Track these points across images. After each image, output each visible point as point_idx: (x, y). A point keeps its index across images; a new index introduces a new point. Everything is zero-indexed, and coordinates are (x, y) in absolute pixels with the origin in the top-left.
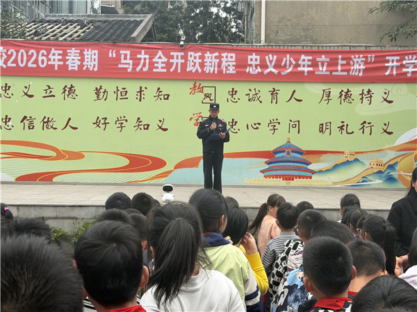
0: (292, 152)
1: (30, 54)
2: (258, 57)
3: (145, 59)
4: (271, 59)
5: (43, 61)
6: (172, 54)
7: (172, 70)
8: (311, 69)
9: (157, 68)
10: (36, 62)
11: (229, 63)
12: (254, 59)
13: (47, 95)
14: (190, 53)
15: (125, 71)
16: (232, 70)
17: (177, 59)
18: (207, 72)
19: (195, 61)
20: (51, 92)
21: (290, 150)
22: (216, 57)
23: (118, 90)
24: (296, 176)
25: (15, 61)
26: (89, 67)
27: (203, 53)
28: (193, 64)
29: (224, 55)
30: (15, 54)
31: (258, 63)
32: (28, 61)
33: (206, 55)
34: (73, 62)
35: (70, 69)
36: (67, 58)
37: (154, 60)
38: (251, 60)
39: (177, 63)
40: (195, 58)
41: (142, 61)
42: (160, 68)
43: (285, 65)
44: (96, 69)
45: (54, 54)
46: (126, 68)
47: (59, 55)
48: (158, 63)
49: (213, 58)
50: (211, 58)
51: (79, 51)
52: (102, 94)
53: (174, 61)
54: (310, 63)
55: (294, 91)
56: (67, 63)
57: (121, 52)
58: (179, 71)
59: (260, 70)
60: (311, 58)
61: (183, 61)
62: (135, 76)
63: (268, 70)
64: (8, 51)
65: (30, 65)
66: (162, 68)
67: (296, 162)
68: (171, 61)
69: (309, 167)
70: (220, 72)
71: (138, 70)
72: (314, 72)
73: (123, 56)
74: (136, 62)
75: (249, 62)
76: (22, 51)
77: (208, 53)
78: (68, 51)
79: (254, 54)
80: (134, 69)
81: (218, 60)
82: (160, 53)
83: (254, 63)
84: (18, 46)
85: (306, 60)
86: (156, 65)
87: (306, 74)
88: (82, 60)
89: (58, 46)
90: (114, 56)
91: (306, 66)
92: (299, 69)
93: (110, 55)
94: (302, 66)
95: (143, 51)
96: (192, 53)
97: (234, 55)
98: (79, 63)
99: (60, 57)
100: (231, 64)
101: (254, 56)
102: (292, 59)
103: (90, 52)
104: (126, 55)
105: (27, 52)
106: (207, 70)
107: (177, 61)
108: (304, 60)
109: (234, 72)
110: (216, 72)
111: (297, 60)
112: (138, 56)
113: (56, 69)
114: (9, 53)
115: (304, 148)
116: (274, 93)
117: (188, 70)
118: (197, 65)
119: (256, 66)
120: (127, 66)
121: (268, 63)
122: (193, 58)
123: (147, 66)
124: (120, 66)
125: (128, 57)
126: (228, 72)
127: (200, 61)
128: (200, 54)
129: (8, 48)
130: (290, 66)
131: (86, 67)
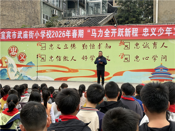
0: (163, 69)
1: (59, 32)
2: (148, 29)
3: (101, 32)
4: (153, 30)
5: (64, 35)
6: (112, 29)
7: (112, 36)
8: (171, 33)
9: (106, 35)
10: (61, 35)
11: (135, 32)
12: (146, 30)
13: (65, 48)
14: (119, 29)
15: (93, 37)
16: (136, 35)
17: (114, 31)
18: (126, 36)
19: (121, 32)
20: (67, 46)
21: (162, 69)
22: (130, 30)
23: (91, 45)
24: (165, 80)
25: (54, 35)
26: (80, 36)
27: (124, 29)
28: (120, 33)
29: (133, 29)
30: (54, 33)
31: (148, 31)
32: (59, 35)
33: (125, 29)
34: (75, 35)
35: (73, 37)
36: (72, 33)
37: (105, 32)
38: (145, 30)
39: (114, 33)
40: (121, 31)
41: (100, 33)
42: (107, 35)
43: (160, 32)
44: (83, 37)
45: (68, 32)
46: (94, 36)
47: (69, 32)
48: (106, 33)
49: (129, 30)
50: (128, 31)
51: (76, 31)
52: (85, 47)
53: (113, 32)
54: (171, 31)
55: (164, 43)
56: (72, 35)
57: (92, 30)
58: (115, 36)
59: (148, 34)
60: (171, 28)
61: (116, 32)
62: (97, 39)
63: (152, 35)
64: (52, 32)
65: (59, 37)
66: (108, 35)
67: (165, 74)
68: (111, 32)
69: (171, 76)
70: (131, 36)
71: (98, 37)
72: (173, 34)
73: (93, 31)
74: (98, 33)
75: (144, 32)
76: (57, 31)
77: (127, 28)
78: (73, 31)
79: (146, 28)
80: (97, 36)
81: (131, 31)
82: (107, 30)
83: (146, 32)
84: (55, 30)
85: (169, 30)
86: (105, 34)
87: (169, 35)
88: (78, 34)
89: (69, 29)
90: (90, 31)
91: (169, 32)
92: (166, 33)
93: (88, 32)
94: (167, 32)
95: (100, 29)
96: (120, 29)
97: (137, 29)
98: (77, 35)
99: (70, 33)
100: (136, 32)
101: (146, 29)
102: (162, 29)
103: (80, 31)
104: (94, 31)
105: (58, 32)
106: (126, 35)
107: (114, 32)
108: (168, 30)
109: (137, 36)
110: (130, 36)
111: (165, 30)
112: (99, 31)
113: (68, 38)
114: (52, 33)
115: (168, 68)
116: (155, 44)
117: (118, 36)
118: (122, 34)
119: (147, 33)
120: (94, 35)
121: (152, 31)
122: (120, 31)
123: (102, 35)
124: (92, 35)
125: (95, 32)
126: (134, 36)
127: (123, 32)
128: (123, 29)
129: (52, 30)
130: (162, 33)
131: (79, 36)
